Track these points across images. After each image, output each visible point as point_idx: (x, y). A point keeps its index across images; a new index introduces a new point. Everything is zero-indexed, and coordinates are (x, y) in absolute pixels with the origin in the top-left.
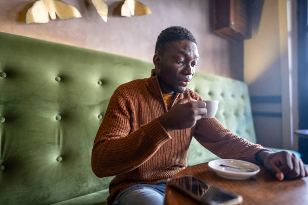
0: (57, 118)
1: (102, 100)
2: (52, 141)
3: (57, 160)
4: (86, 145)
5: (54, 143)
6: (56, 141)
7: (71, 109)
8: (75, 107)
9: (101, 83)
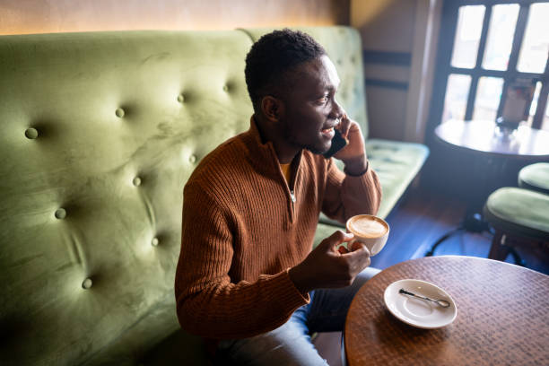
0: (57, 216)
1: (133, 150)
2: (66, 262)
3: (84, 287)
4: (127, 243)
5: (70, 265)
6: (73, 259)
7: (82, 189)
8: (89, 184)
9: (122, 113)
